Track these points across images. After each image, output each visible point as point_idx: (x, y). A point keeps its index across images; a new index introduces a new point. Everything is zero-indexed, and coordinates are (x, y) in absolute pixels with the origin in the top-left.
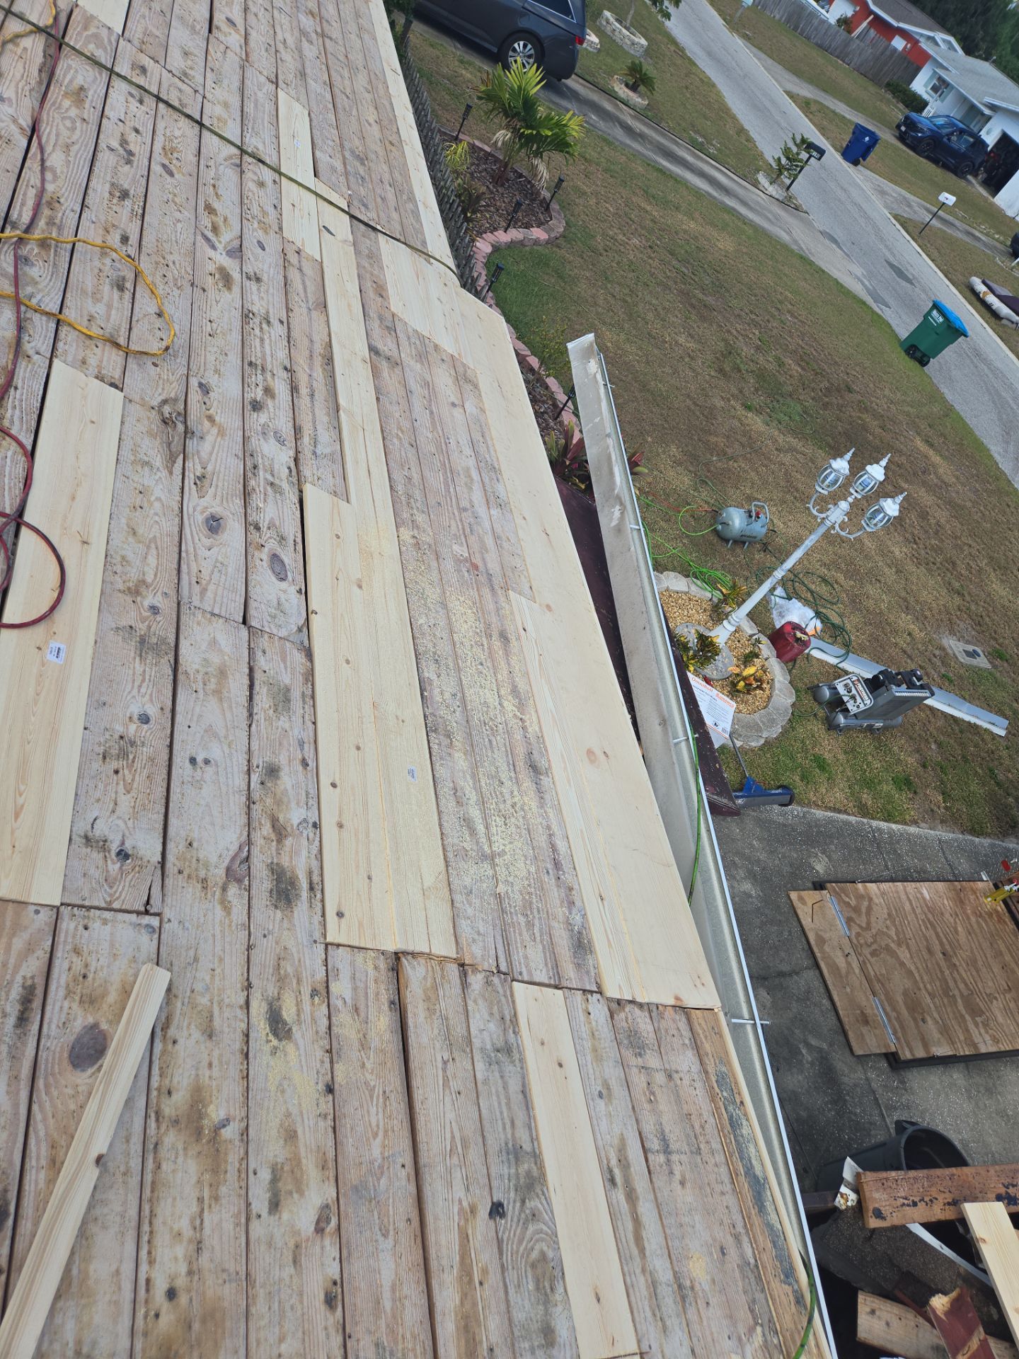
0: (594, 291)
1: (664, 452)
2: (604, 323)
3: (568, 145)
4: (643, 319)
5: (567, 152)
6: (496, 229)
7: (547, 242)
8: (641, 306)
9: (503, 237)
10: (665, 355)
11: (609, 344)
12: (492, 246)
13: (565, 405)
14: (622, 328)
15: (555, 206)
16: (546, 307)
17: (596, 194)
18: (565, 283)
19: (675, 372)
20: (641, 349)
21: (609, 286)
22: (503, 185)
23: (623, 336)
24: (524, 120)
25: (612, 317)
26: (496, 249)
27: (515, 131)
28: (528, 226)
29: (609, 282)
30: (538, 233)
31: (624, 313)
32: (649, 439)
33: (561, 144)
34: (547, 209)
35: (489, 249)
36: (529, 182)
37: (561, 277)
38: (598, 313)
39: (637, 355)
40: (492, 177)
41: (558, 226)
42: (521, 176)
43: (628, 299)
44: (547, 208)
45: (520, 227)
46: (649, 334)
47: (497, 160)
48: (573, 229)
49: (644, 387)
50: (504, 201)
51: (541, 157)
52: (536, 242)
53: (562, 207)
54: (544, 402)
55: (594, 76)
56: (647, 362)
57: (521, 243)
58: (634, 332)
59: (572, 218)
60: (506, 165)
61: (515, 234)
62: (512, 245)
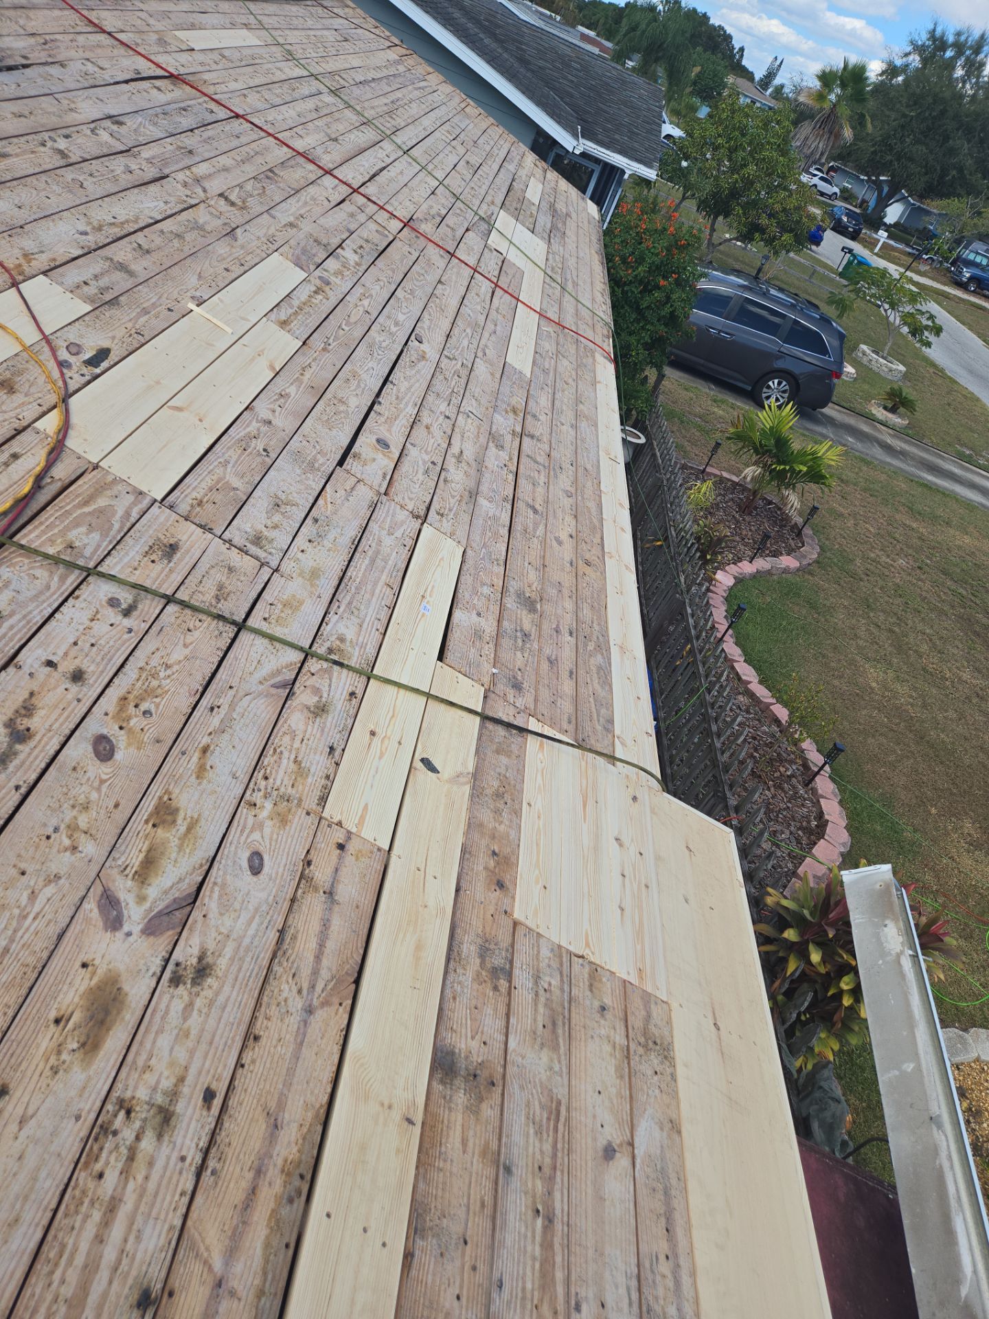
0: (854, 621)
1: (955, 829)
2: (868, 659)
3: (824, 477)
4: (916, 651)
5: (823, 484)
6: (740, 560)
7: (798, 570)
8: (912, 636)
9: (747, 568)
10: (947, 696)
11: (874, 685)
12: (735, 578)
13: (821, 768)
14: (890, 664)
15: (807, 531)
16: (795, 643)
17: (854, 515)
18: (819, 614)
19: (961, 716)
20: (915, 689)
21: (872, 615)
22: (750, 514)
23: (891, 674)
24: (775, 456)
25: (877, 651)
26: (739, 580)
27: (765, 467)
28: (776, 554)
29: (872, 610)
30: (787, 561)
31: (891, 645)
32: (933, 811)
33: (816, 476)
34: (799, 534)
35: (730, 582)
36: (780, 509)
37: (813, 606)
38: (858, 645)
39: (911, 697)
40: (740, 507)
41: (811, 552)
42: (770, 503)
43: (896, 629)
44: (798, 532)
45: (768, 555)
46: (924, 669)
47: (744, 489)
48: (828, 554)
49: (921, 738)
50: (751, 528)
51: (794, 489)
52: (786, 571)
53: (816, 532)
54: (791, 762)
55: (850, 402)
56: (924, 706)
57: (769, 572)
58: (905, 668)
59: (827, 542)
60: (755, 493)
61: (762, 564)
62: (758, 576)
